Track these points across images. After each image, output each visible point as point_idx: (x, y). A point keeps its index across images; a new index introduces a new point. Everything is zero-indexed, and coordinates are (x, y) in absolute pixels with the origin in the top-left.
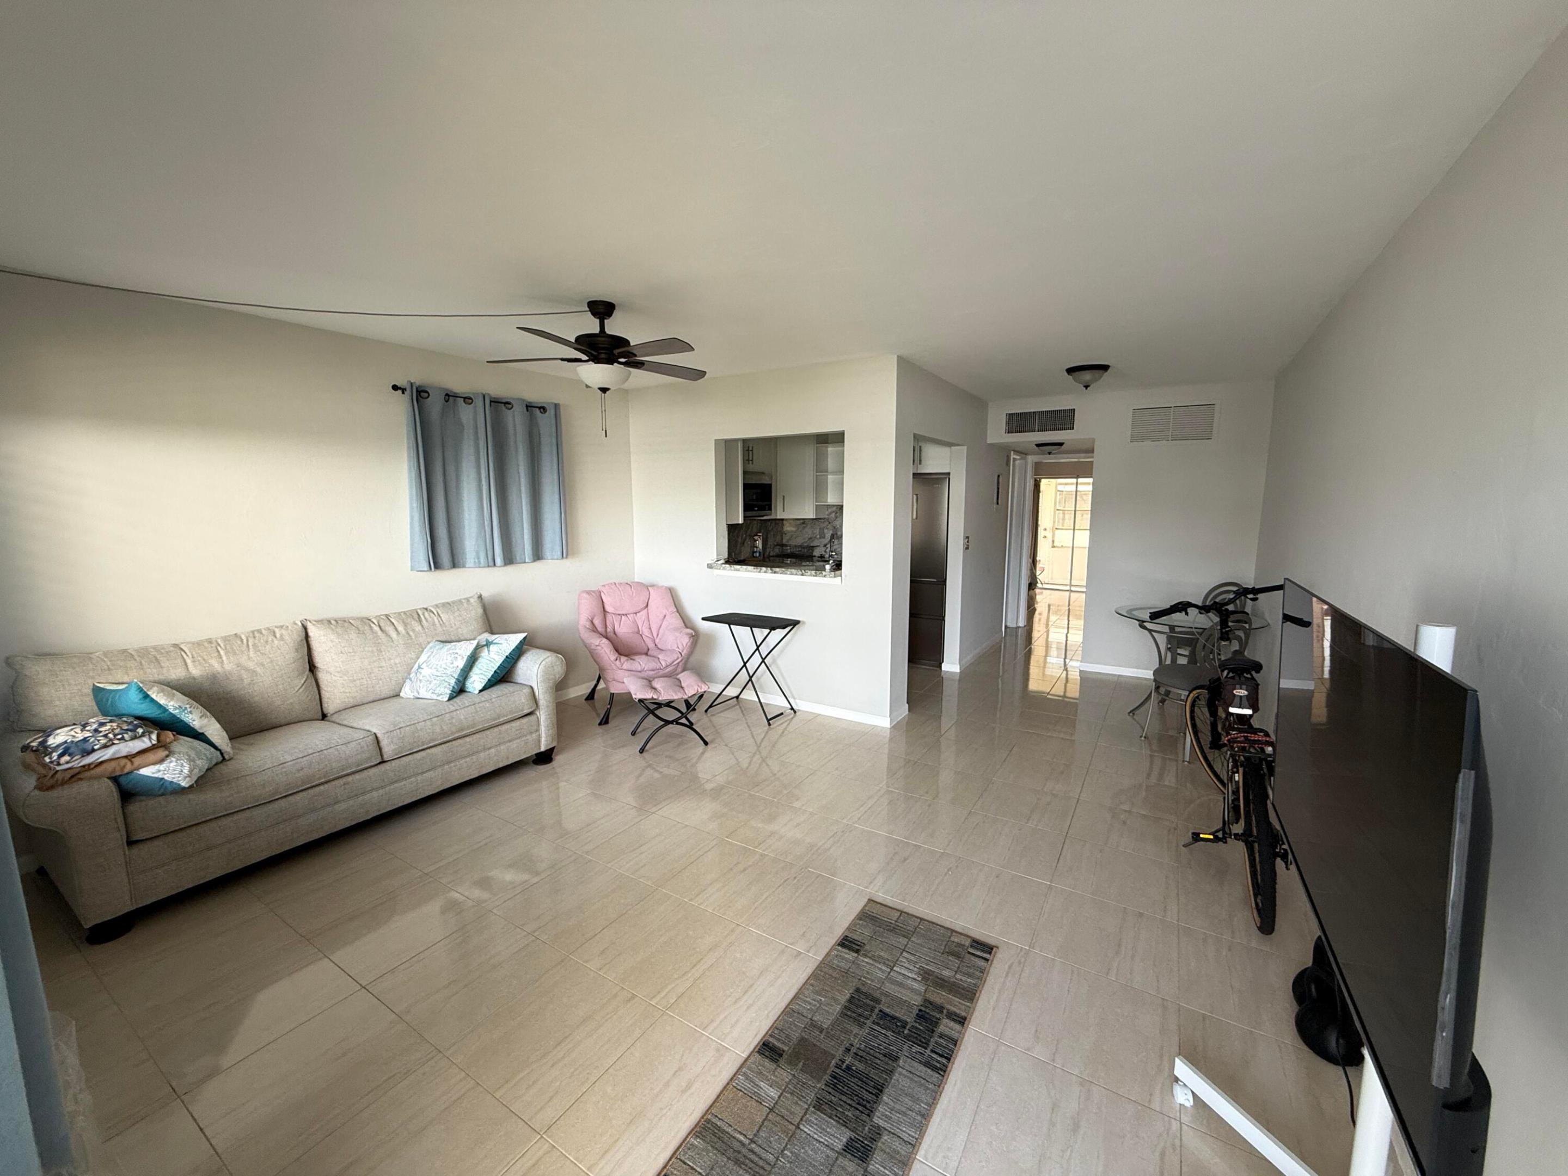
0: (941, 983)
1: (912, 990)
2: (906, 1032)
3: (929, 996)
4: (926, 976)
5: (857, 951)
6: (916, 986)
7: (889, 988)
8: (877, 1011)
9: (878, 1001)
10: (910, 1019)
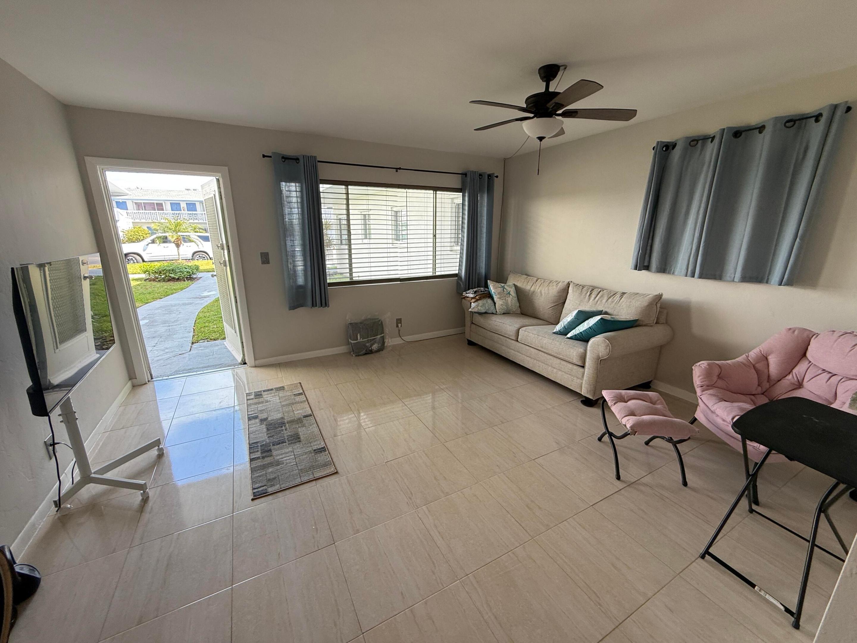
0: (271, 465)
1: (279, 455)
2: (271, 444)
3: (271, 458)
4: (278, 463)
5: (315, 450)
6: (278, 457)
7: (290, 449)
8: (287, 441)
9: (289, 444)
10: (272, 447)
